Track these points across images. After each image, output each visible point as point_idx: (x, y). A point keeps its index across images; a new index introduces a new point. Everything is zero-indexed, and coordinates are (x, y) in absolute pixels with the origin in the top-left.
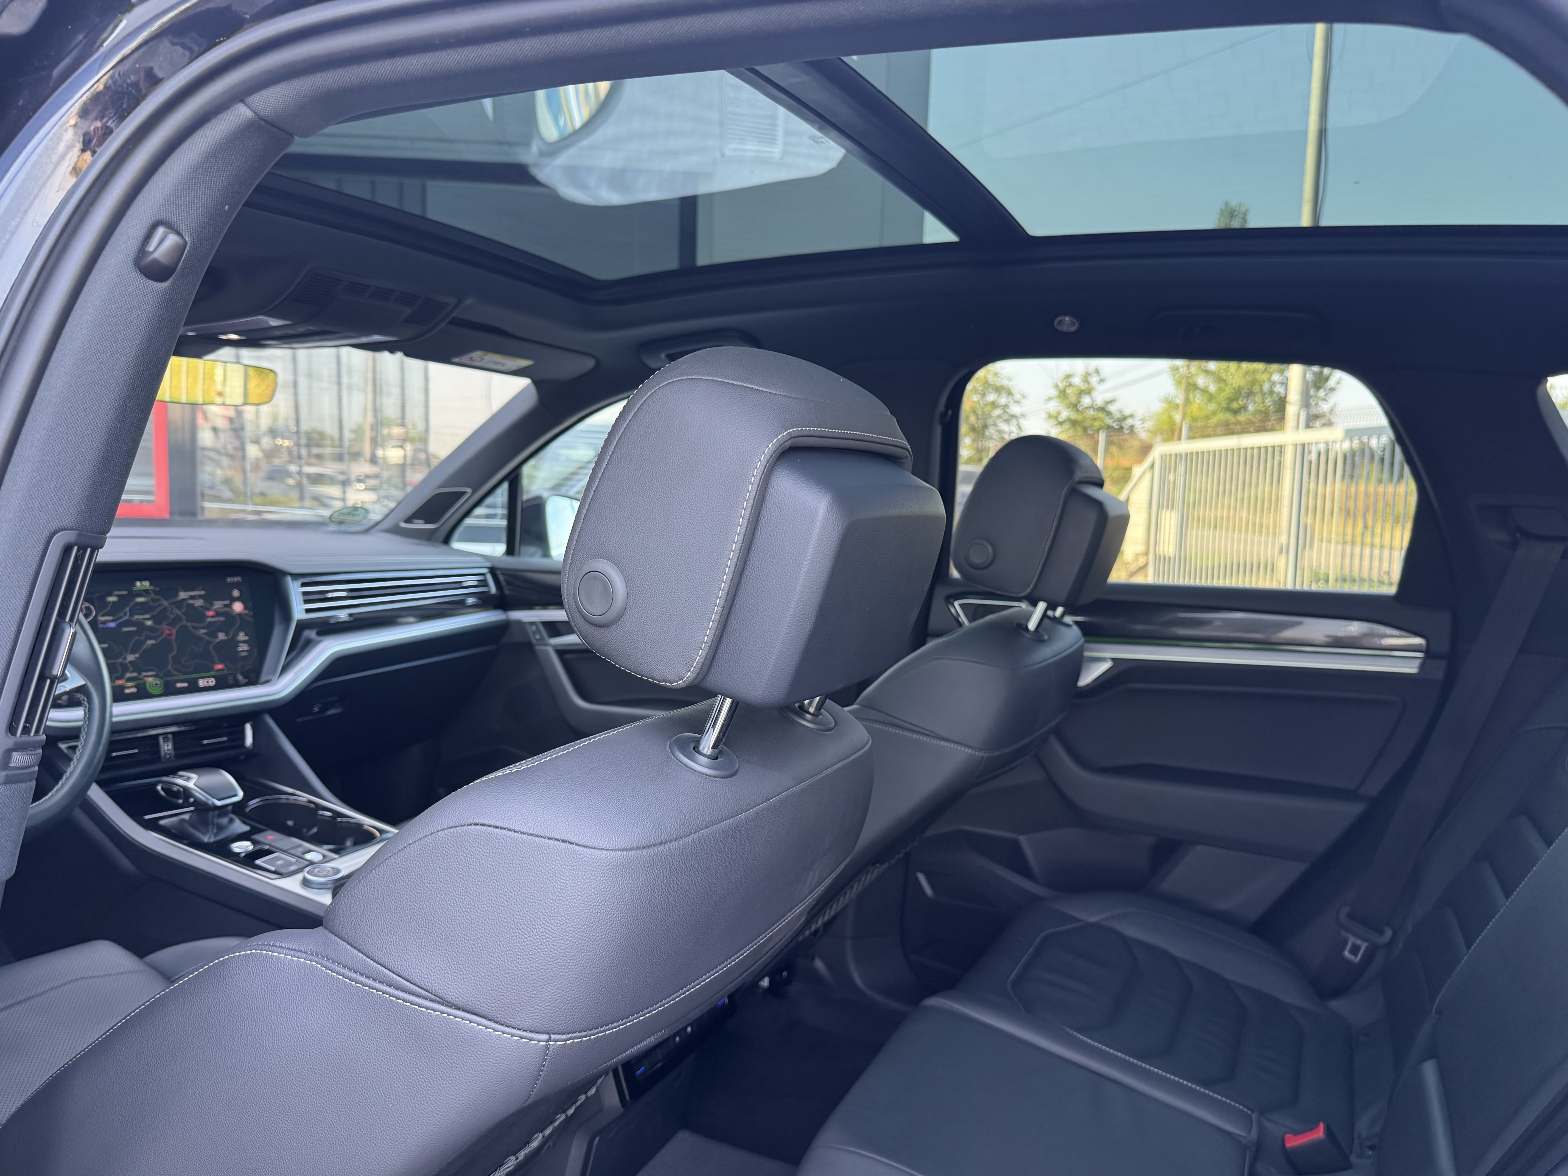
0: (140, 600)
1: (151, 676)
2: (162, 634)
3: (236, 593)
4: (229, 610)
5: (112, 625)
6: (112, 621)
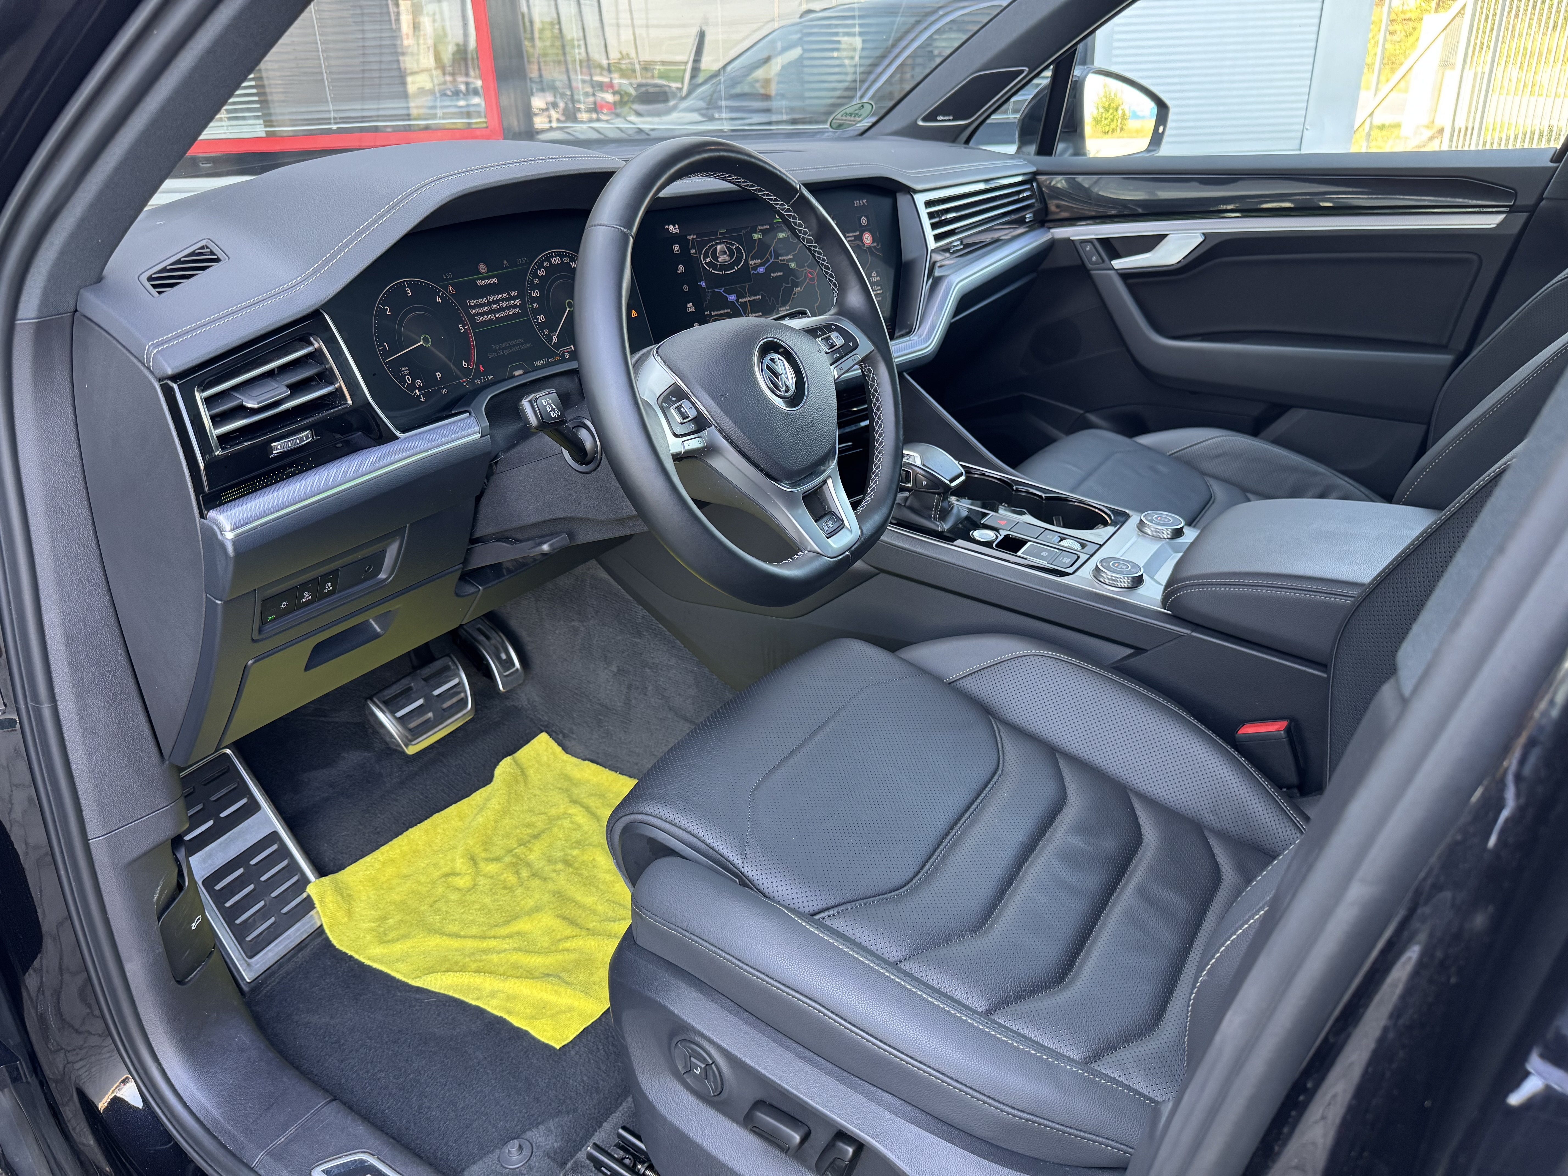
2: (805, 279)
3: (864, 221)
4: (860, 243)
5: (761, 270)
6: (761, 265)
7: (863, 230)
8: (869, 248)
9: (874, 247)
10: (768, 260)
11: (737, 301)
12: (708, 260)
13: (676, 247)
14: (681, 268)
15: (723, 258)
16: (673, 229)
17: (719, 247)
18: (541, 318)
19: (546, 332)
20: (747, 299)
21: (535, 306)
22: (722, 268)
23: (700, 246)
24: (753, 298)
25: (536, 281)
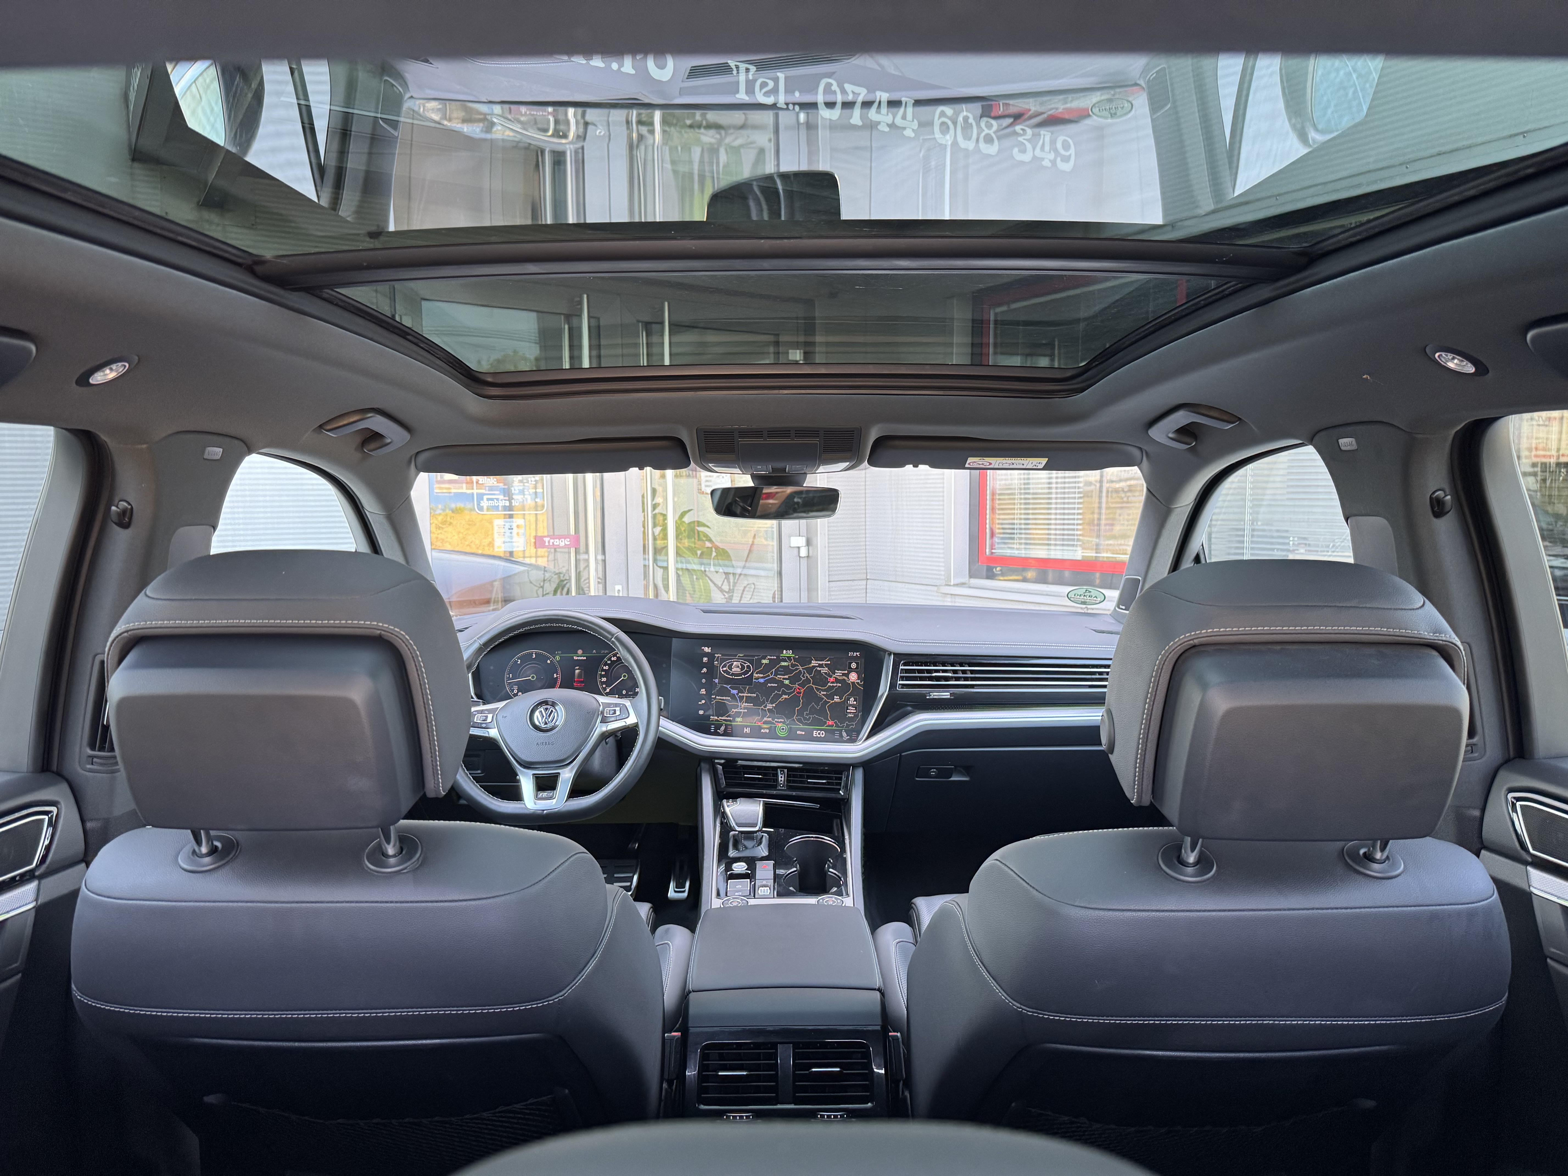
0: (783, 664)
1: (781, 722)
2: (794, 691)
3: (854, 665)
4: (846, 678)
5: (762, 681)
6: (762, 678)
7: (851, 670)
8: (853, 683)
9: (858, 683)
10: (769, 676)
11: (737, 694)
12: (724, 669)
13: (705, 659)
14: (705, 670)
15: (736, 670)
16: (707, 650)
17: (735, 663)
18: (604, 679)
19: (604, 686)
20: (745, 695)
21: (603, 673)
22: (733, 674)
23: (723, 660)
24: (749, 695)
25: (609, 662)
